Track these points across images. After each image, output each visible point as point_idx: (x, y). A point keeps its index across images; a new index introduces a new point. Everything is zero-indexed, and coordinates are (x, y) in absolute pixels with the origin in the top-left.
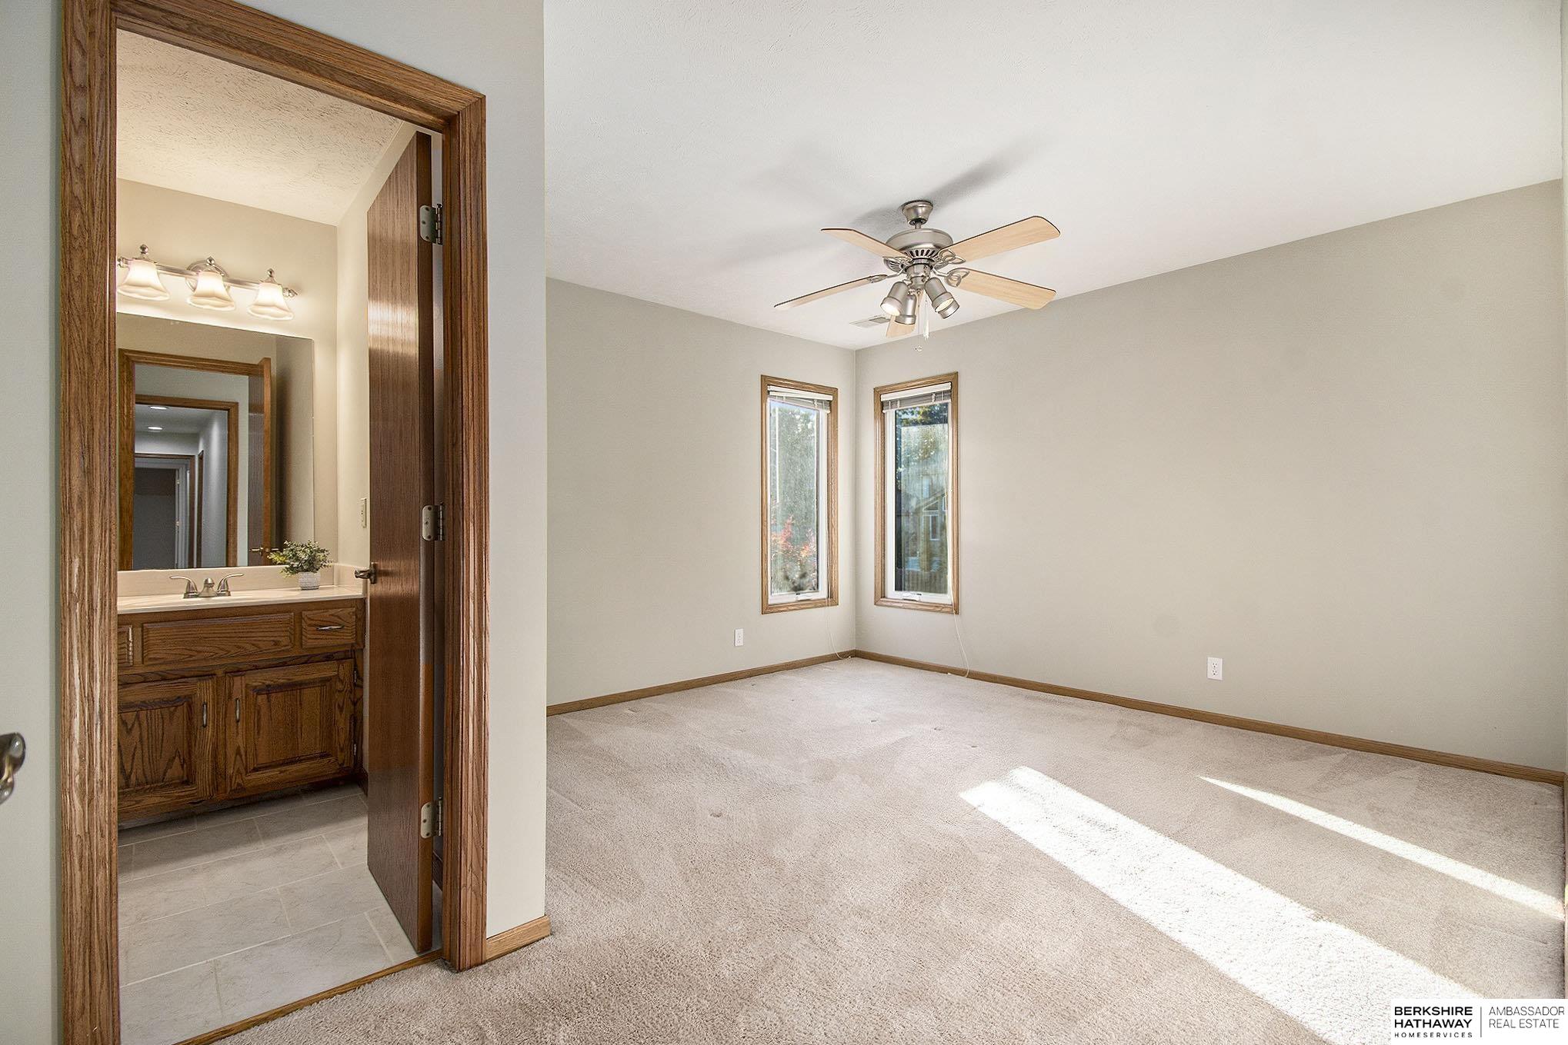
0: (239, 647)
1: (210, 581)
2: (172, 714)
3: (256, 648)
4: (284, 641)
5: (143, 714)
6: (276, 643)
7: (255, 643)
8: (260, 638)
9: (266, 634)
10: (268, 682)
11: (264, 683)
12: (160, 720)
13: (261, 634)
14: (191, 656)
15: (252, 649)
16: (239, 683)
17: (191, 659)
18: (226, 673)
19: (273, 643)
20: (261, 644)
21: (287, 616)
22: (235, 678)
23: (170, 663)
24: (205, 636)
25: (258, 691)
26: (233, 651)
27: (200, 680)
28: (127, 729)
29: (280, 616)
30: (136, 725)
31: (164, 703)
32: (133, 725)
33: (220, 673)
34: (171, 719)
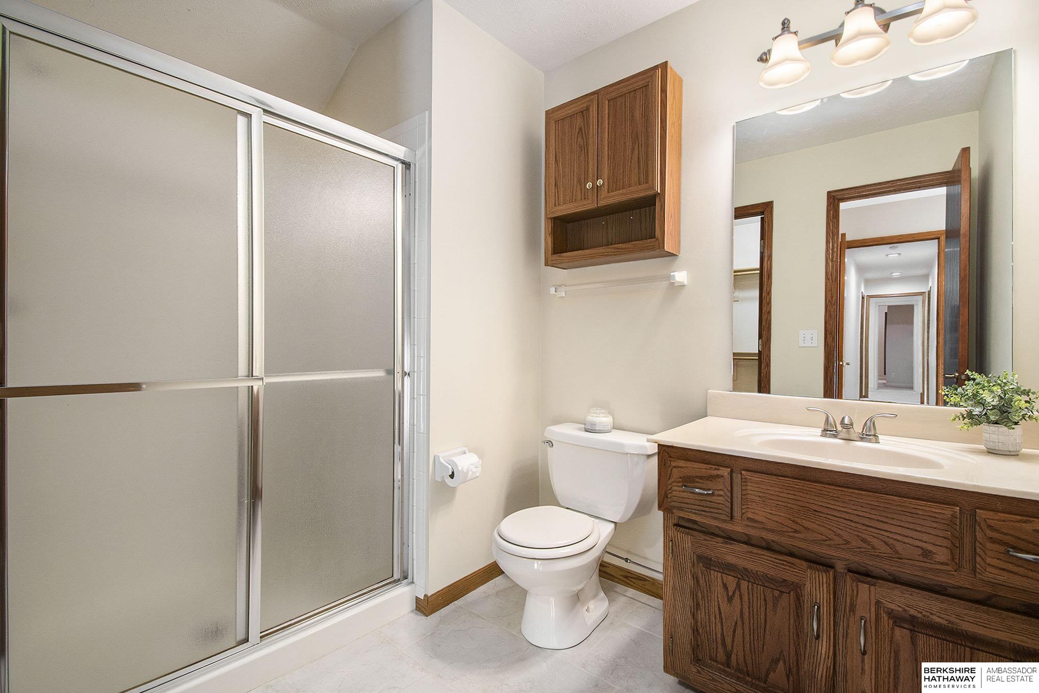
0: (864, 540)
1: (846, 421)
2: (776, 600)
3: (889, 551)
4: (942, 555)
5: (744, 585)
6: (926, 554)
7: (887, 540)
8: (899, 538)
9: (909, 533)
10: (912, 612)
11: (905, 610)
12: (763, 602)
13: (899, 530)
14: (796, 531)
15: (885, 549)
16: (865, 594)
17: (796, 535)
18: (850, 571)
19: (920, 551)
20: (899, 547)
21: (948, 512)
22: (861, 586)
23: (772, 531)
24: (815, 508)
25: (898, 620)
26: (854, 543)
27: (810, 568)
28: (728, 594)
29: (936, 509)
30: (737, 593)
31: (767, 581)
32: (734, 593)
33: (840, 566)
34: (775, 605)
